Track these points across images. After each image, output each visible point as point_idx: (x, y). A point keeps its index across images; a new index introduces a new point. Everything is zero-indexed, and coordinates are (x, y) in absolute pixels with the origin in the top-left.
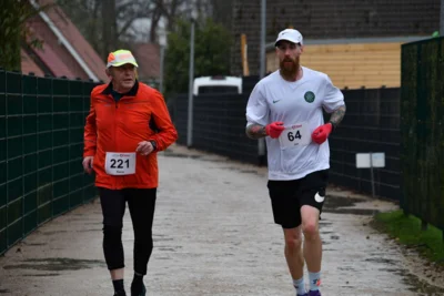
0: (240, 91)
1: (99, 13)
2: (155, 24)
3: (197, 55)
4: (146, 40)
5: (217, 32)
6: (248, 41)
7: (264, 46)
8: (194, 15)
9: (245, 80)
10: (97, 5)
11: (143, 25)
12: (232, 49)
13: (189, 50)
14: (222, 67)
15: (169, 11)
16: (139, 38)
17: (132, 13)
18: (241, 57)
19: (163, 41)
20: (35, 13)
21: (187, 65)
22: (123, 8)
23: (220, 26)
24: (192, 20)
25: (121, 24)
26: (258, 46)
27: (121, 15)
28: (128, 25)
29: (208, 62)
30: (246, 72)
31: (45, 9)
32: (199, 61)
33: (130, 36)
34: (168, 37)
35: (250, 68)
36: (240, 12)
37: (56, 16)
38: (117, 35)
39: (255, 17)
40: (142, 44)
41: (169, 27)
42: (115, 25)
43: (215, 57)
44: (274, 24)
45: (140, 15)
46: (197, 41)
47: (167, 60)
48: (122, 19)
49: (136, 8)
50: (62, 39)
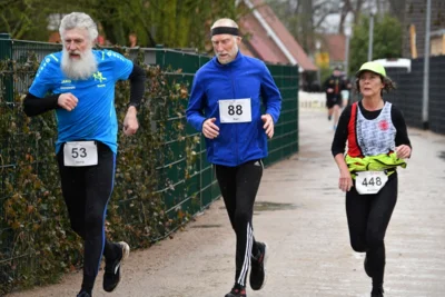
0: (409, 70)
1: (300, 10)
2: (343, 19)
3: (375, 42)
4: (336, 31)
5: (393, 24)
6: (417, 30)
7: (428, 34)
8: (374, 11)
9: (413, 62)
10: (299, 4)
11: (334, 19)
12: (405, 37)
13: (368, 39)
14: (396, 52)
15: (355, 7)
16: (331, 30)
17: (325, 10)
18: (410, 43)
19: (348, 32)
20: (249, 12)
21: (366, 51)
22: (318, 7)
23: (394, 19)
24: (371, 15)
25: (317, 19)
26: (424, 34)
27: (317, 12)
28: (323, 20)
29: (384, 48)
30: (414, 55)
31: (257, 7)
32: (377, 47)
33: (324, 29)
34: (353, 28)
35: (418, 52)
36: (411, 7)
37: (265, 15)
38: (313, 28)
39: (423, 11)
40: (333, 35)
41: (355, 21)
42: (312, 20)
43: (390, 44)
44: (439, 16)
45: (332, 12)
46: (375, 31)
47: (351, 47)
48: (318, 15)
49: (329, 6)
50: (270, 32)
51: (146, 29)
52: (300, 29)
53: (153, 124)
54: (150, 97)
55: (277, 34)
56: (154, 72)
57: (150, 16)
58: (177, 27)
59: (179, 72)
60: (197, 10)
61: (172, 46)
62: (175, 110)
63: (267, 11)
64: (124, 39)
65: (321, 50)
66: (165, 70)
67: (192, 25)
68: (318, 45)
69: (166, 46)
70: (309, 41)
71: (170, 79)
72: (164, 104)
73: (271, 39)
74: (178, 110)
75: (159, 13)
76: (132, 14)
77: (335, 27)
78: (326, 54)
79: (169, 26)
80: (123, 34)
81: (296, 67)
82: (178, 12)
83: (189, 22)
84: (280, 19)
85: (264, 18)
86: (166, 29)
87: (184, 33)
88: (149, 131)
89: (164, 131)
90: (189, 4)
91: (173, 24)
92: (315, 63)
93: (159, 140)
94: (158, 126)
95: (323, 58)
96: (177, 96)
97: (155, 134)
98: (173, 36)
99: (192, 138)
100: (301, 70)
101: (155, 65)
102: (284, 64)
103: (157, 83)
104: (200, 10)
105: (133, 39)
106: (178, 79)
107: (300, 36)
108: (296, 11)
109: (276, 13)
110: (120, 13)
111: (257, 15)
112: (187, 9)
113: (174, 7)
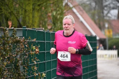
1: (97, 7)
10: (96, 4)
16: (113, 18)
17: (110, 7)
20: (71, 8)
22: (106, 6)
25: (105, 12)
27: (106, 8)
28: (109, 12)
31: (74, 7)
33: (109, 17)
37: (79, 10)
38: (104, 17)
40: (114, 20)
42: (103, 13)
45: (113, 8)
48: (106, 10)
49: (112, 6)
50: (81, 19)
51: (17, 18)
52: (97, 17)
53: (21, 67)
54: (19, 53)
55: (85, 20)
56: (22, 41)
57: (19, 12)
58: (33, 17)
59: (34, 40)
60: (43, 8)
61: (30, 27)
62: (32, 60)
63: (79, 8)
64: (5, 24)
65: (108, 28)
66: (27, 39)
67: (41, 16)
68: (107, 26)
69: (28, 27)
70: (102, 23)
71: (30, 44)
72: (27, 57)
73: (82, 22)
74: (34, 60)
75: (24, 10)
76: (10, 11)
77: (115, 16)
78: (111, 30)
79: (29, 17)
80: (5, 21)
81: (95, 37)
82: (34, 9)
83: (39, 14)
84: (87, 12)
85: (78, 12)
86: (27, 18)
87: (37, 20)
88: (19, 71)
89: (27, 71)
90: (39, 5)
91: (31, 16)
92: (105, 34)
93: (24, 75)
94: (24, 68)
95: (109, 32)
96: (34, 53)
97: (22, 73)
98: (31, 22)
99: (42, 74)
100: (98, 38)
101: (22, 37)
102: (89, 35)
103: (23, 46)
104: (45, 8)
105: (10, 23)
106: (34, 44)
107: (97, 21)
108: (95, 8)
109: (84, 9)
110: (3, 10)
111: (75, 10)
112: (38, 8)
113: (31, 7)
